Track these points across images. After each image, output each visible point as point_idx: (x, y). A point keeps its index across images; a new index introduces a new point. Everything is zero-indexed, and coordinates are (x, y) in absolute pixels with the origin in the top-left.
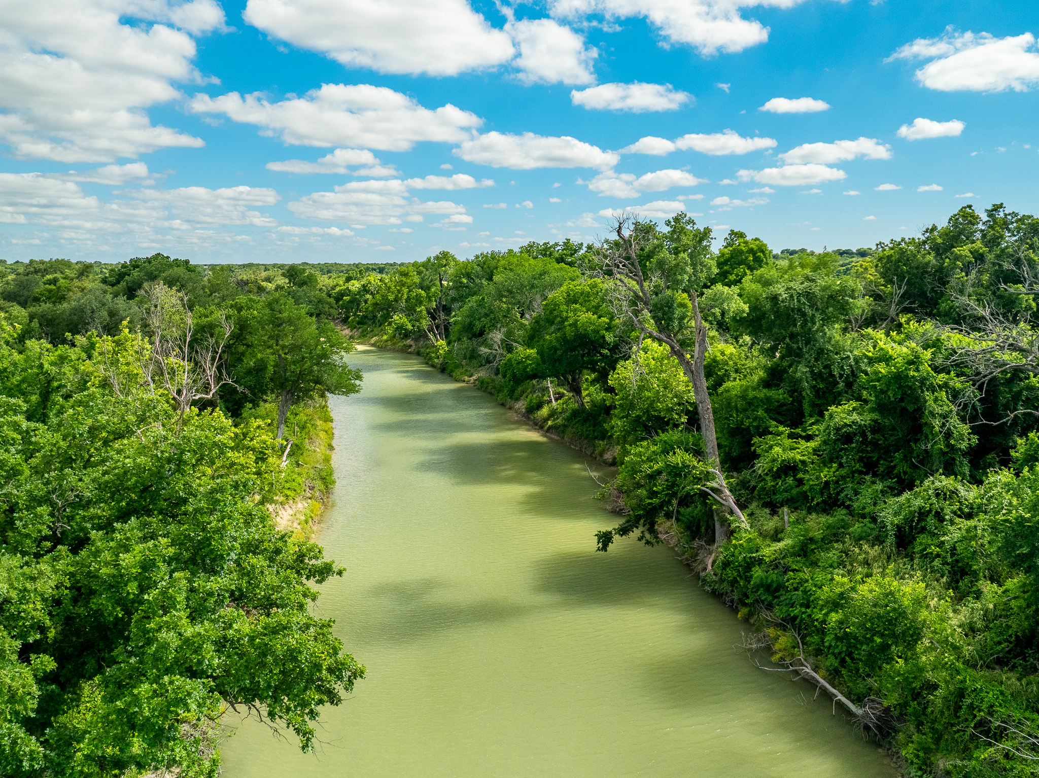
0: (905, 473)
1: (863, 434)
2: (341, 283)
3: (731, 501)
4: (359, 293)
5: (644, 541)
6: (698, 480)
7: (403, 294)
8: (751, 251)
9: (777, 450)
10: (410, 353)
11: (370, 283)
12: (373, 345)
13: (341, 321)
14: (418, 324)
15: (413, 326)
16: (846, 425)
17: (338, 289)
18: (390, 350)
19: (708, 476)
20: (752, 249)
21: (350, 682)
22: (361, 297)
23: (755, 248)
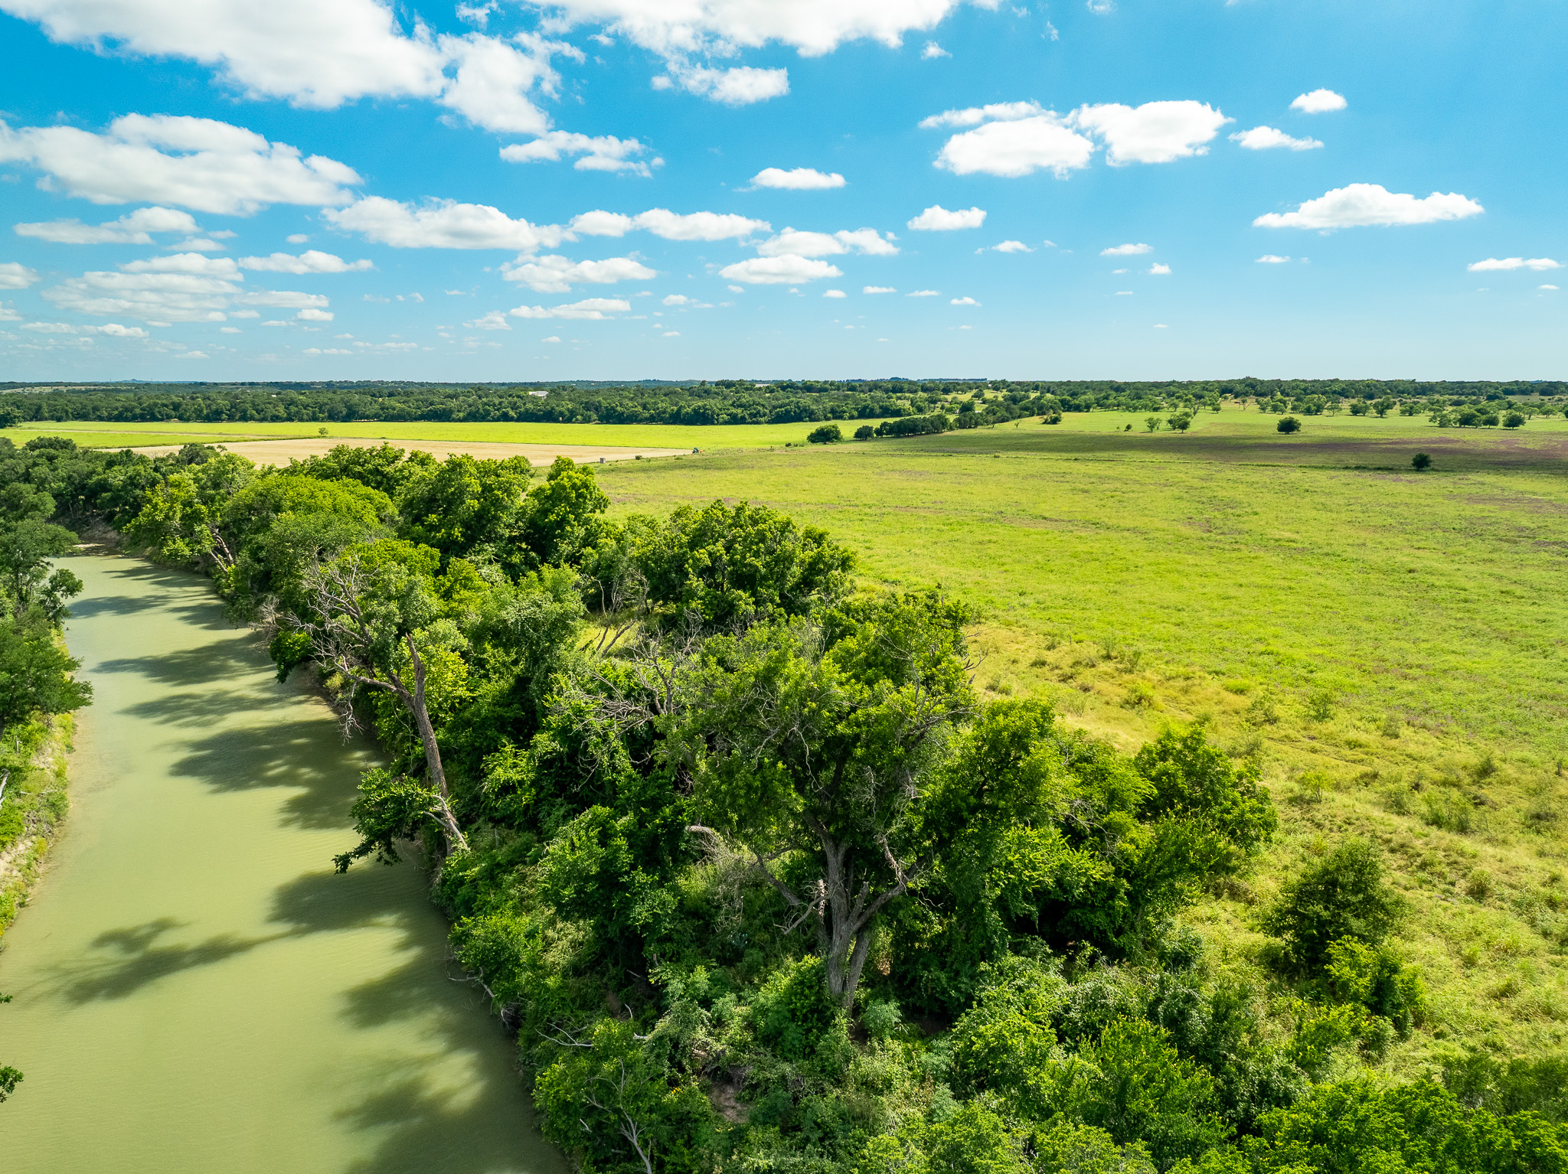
0: (587, 796)
1: (562, 760)
2: (100, 469)
3: (453, 822)
4: (124, 487)
5: (383, 862)
6: (422, 807)
7: (175, 512)
8: (574, 486)
9: (499, 770)
10: (197, 573)
11: (139, 474)
12: (148, 559)
13: (103, 519)
14: (199, 547)
15: (192, 550)
16: (547, 753)
17: (95, 478)
18: (171, 567)
19: (431, 802)
20: (575, 484)
21: (12, 1085)
22: (127, 493)
23: (579, 483)
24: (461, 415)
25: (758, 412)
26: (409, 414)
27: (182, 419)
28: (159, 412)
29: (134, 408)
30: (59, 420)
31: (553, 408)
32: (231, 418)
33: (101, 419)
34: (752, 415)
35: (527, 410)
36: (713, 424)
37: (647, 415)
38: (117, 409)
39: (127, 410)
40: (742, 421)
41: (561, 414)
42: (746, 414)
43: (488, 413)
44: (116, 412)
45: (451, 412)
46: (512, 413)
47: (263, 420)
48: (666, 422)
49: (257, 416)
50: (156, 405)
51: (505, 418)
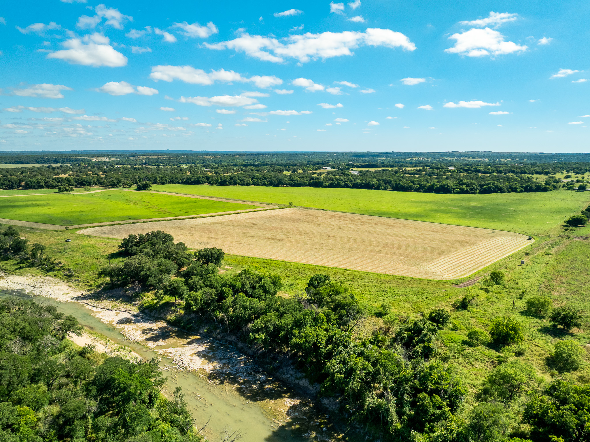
24: (327, 184)
25: (474, 187)
26: (304, 183)
27: (211, 184)
28: (201, 180)
29: (192, 178)
30: (163, 184)
31: (369, 182)
32: (230, 184)
33: (178, 183)
34: (471, 189)
35: (357, 183)
36: (451, 193)
37: (415, 187)
38: (185, 179)
39: (188, 179)
40: (466, 192)
41: (373, 185)
42: (468, 188)
43: (339, 183)
44: (185, 180)
45: (322, 182)
46: (350, 184)
47: (242, 185)
48: (426, 191)
49: (240, 183)
50: (200, 177)
51: (347, 186)
